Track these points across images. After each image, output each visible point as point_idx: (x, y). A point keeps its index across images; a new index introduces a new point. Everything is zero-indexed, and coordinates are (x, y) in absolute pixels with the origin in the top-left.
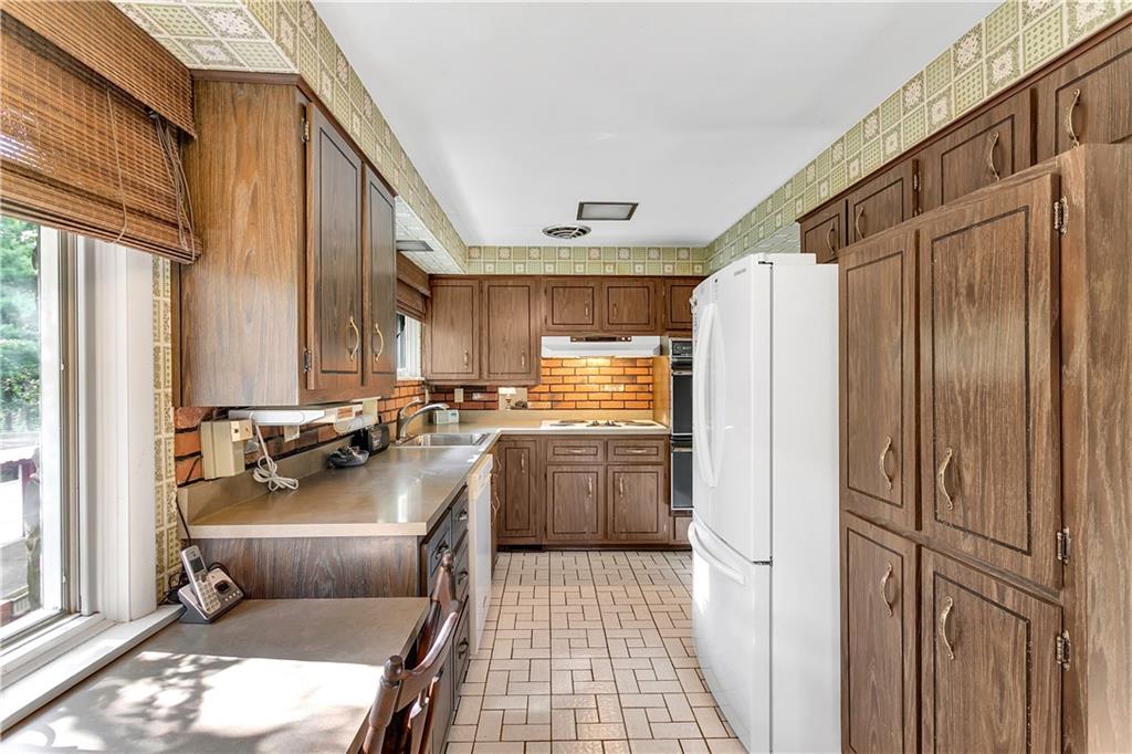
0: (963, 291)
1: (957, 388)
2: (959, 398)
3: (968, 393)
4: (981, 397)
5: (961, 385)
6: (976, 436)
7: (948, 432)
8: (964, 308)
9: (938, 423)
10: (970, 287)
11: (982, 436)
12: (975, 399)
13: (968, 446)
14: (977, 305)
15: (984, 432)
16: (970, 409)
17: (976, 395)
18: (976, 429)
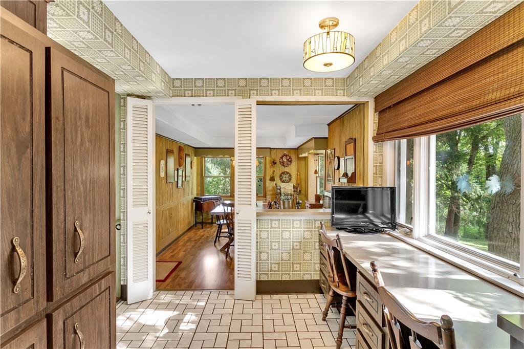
0: (83, 117)
1: (80, 180)
2: (81, 186)
3: (86, 182)
4: (93, 184)
5: (82, 177)
6: (90, 208)
7: (74, 210)
8: (84, 129)
9: (67, 206)
10: (87, 118)
11: (93, 206)
12: (90, 186)
13: (86, 215)
14: (90, 130)
15: (94, 204)
16: (88, 193)
17: (90, 183)
18: (90, 204)
